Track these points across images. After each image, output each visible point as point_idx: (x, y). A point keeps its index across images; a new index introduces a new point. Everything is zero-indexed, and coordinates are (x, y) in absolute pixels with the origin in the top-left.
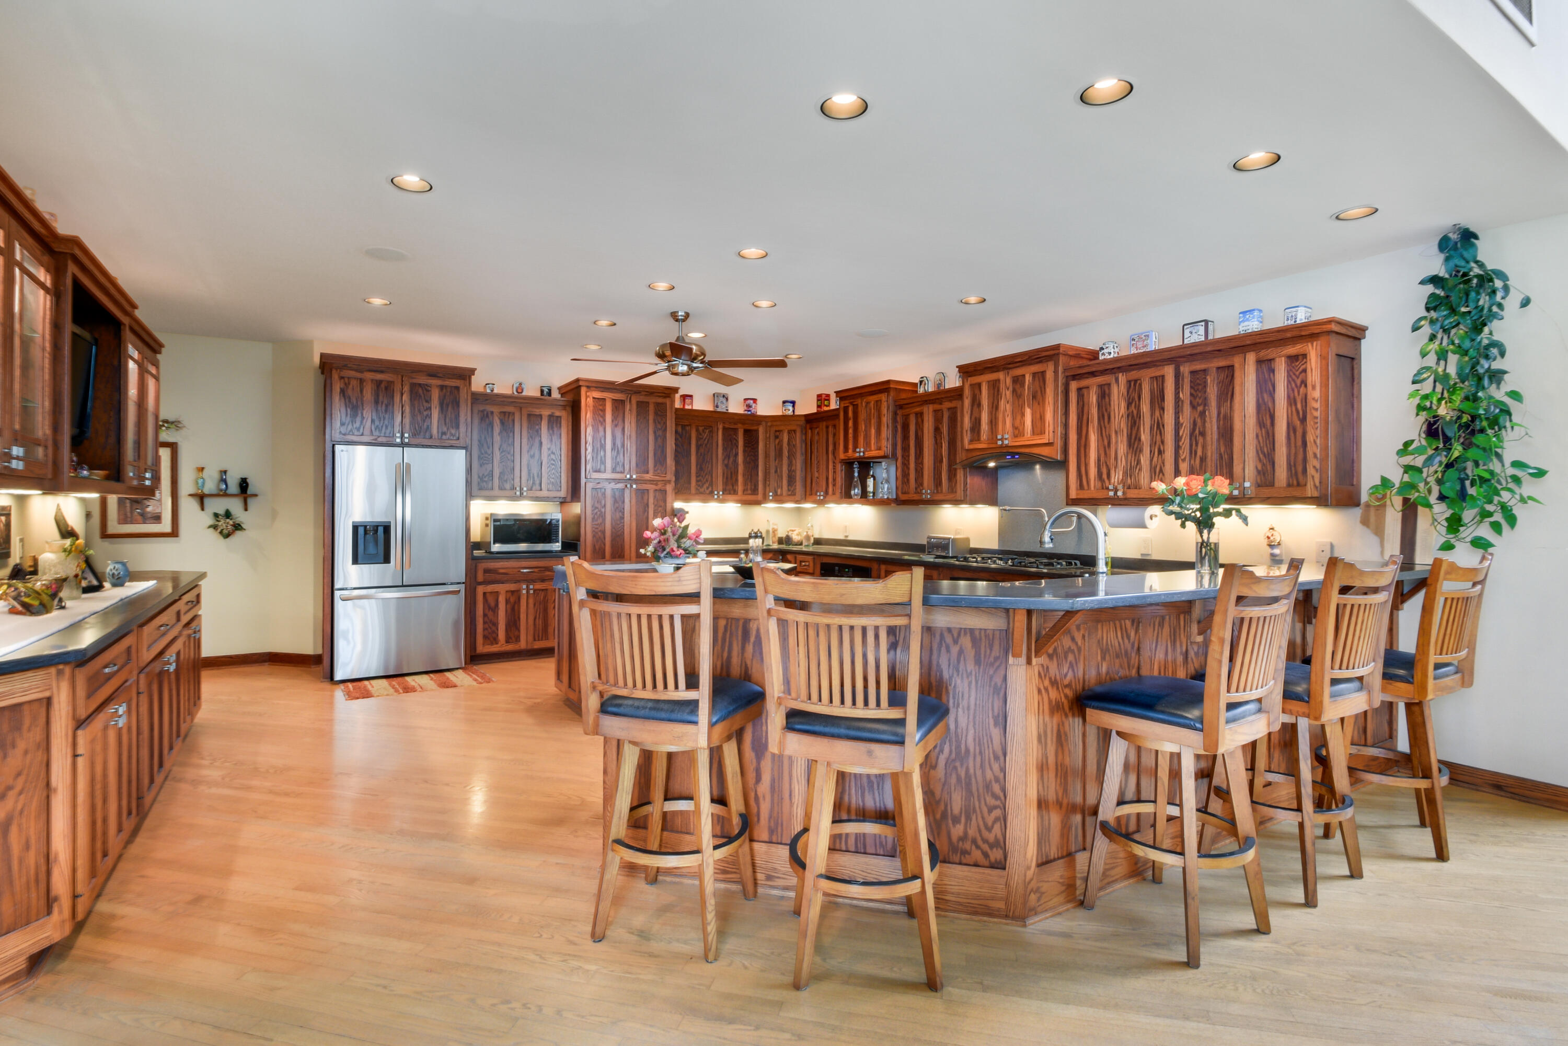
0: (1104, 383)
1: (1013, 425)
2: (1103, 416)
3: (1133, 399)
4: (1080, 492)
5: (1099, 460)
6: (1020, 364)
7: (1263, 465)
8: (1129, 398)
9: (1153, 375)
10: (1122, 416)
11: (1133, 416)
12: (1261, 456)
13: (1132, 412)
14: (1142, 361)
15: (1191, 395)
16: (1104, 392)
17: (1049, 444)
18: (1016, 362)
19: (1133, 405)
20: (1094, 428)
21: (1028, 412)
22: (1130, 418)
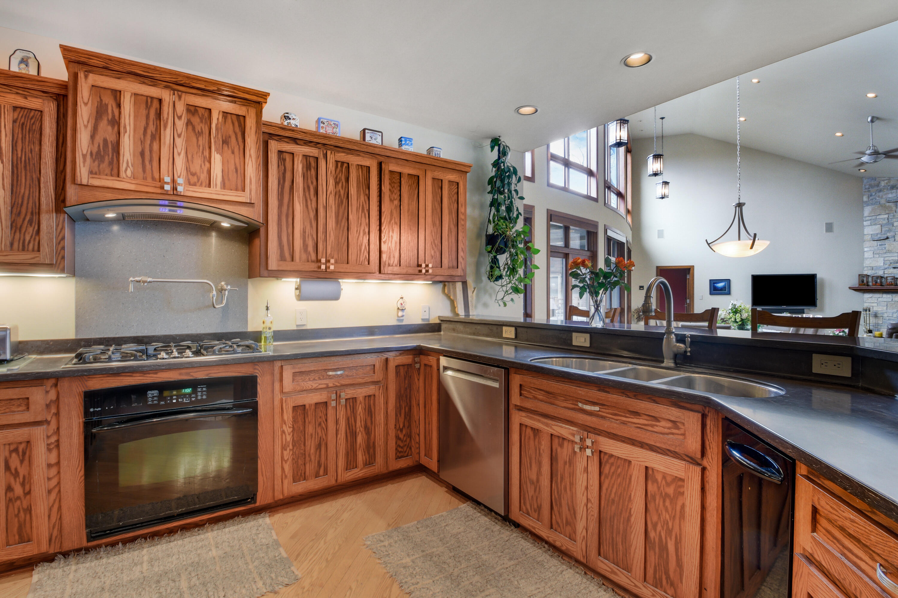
0: (311, 155)
1: (188, 169)
2: (309, 187)
3: (340, 179)
4: (281, 263)
5: (304, 232)
6: (199, 92)
7: (435, 252)
8: (336, 177)
9: (360, 163)
10: (331, 193)
11: (340, 195)
12: (434, 246)
13: (339, 191)
14: (350, 147)
15: (390, 190)
16: (310, 163)
17: (250, 204)
18: (193, 88)
19: (340, 185)
20: (299, 197)
21: (217, 159)
22: (337, 197)
